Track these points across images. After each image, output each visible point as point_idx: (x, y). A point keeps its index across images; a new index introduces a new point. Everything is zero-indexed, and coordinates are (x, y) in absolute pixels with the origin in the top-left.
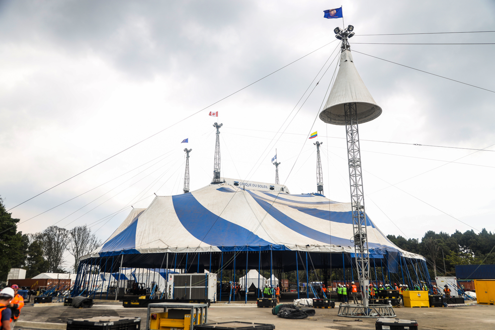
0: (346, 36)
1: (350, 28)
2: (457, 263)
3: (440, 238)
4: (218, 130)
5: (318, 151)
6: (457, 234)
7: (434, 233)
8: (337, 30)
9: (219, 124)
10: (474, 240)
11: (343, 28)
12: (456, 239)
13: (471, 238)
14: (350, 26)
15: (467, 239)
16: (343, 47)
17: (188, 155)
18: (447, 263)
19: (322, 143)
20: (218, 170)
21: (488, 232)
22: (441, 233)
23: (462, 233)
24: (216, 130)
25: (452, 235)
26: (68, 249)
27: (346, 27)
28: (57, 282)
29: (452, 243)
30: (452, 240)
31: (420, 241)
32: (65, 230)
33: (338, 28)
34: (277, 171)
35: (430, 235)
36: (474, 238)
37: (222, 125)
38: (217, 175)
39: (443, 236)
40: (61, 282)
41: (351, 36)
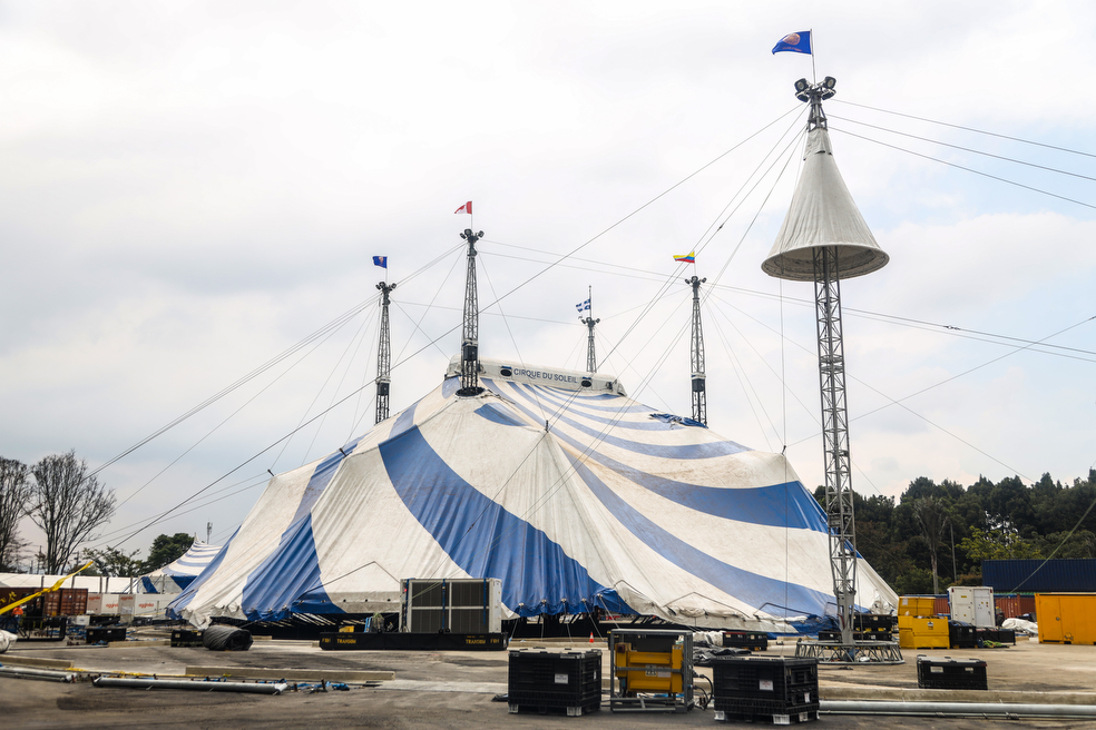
0: (819, 97)
1: (830, 82)
2: (985, 554)
3: (945, 494)
4: (472, 247)
5: (696, 299)
6: (983, 486)
7: (930, 483)
8: (801, 85)
9: (475, 232)
10: (1021, 500)
11: (815, 80)
12: (980, 498)
13: (1012, 496)
14: (828, 79)
15: (1006, 499)
16: (812, 120)
17: (386, 297)
18: (961, 554)
19: (704, 280)
20: (474, 342)
21: (1055, 483)
22: (946, 482)
23: (995, 483)
24: (468, 247)
25: (970, 487)
26: (29, 513)
27: (821, 79)
28: (56, 597)
29: (969, 508)
30: (970, 499)
31: (897, 502)
32: (17, 463)
33: (803, 81)
34: (591, 339)
35: (921, 487)
36: (1020, 496)
37: (481, 234)
38: (470, 352)
39: (951, 490)
40: (65, 596)
41: (829, 96)
